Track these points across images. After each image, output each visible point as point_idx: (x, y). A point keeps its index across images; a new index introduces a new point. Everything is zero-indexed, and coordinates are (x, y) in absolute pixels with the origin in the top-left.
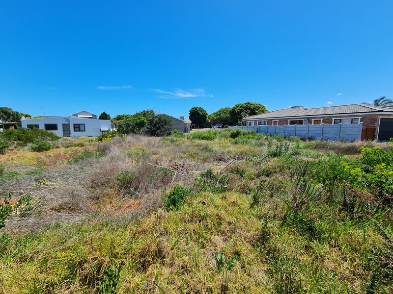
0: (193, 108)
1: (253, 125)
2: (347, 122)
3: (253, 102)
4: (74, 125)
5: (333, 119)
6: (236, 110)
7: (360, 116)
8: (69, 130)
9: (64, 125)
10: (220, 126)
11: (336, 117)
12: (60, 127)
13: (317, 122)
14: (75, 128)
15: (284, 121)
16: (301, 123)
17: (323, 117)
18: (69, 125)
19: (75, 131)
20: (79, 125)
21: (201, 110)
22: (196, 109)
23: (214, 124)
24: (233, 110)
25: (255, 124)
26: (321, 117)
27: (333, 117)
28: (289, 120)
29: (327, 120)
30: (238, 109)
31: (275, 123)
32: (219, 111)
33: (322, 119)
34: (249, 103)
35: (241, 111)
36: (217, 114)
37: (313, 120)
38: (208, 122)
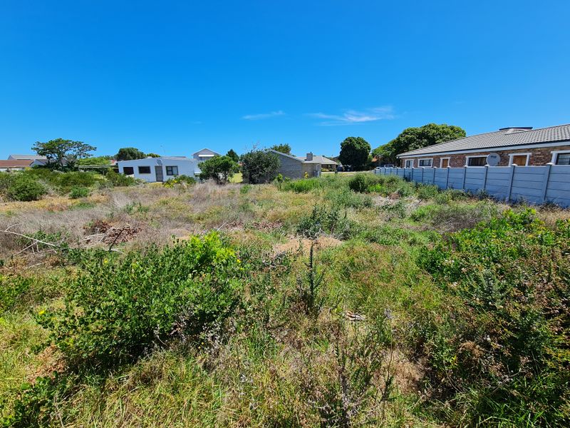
0: (347, 140)
1: (412, 165)
3: (435, 124)
4: (167, 167)
5: (554, 153)
6: (402, 139)
8: (162, 174)
9: (156, 167)
11: (561, 148)
12: (153, 170)
13: (520, 160)
14: (167, 171)
15: (459, 158)
17: (533, 149)
18: (161, 167)
19: (168, 174)
20: (172, 167)
21: (360, 141)
22: (351, 141)
23: (381, 165)
24: (398, 139)
25: (416, 164)
26: (529, 150)
27: (554, 148)
28: (467, 157)
29: (540, 155)
30: (407, 138)
33: (528, 154)
34: (429, 126)
37: (511, 155)
38: (370, 162)
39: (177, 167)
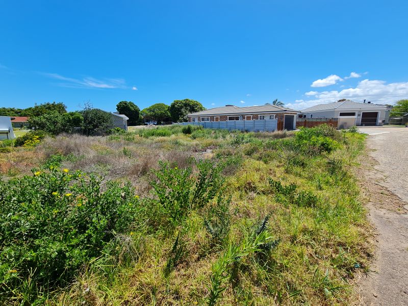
0: (121, 103)
1: (196, 121)
2: (267, 118)
3: (190, 99)
5: (259, 116)
6: (176, 106)
7: (275, 114)
10: (156, 123)
11: (261, 114)
13: (249, 118)
16: (237, 119)
17: (253, 114)
23: (148, 121)
24: (173, 106)
25: (199, 119)
26: (251, 115)
27: (259, 114)
28: (228, 117)
29: (255, 116)
31: (217, 119)
32: (153, 106)
34: (187, 100)
35: (182, 107)
36: (150, 110)
37: (246, 116)
38: (141, 119)
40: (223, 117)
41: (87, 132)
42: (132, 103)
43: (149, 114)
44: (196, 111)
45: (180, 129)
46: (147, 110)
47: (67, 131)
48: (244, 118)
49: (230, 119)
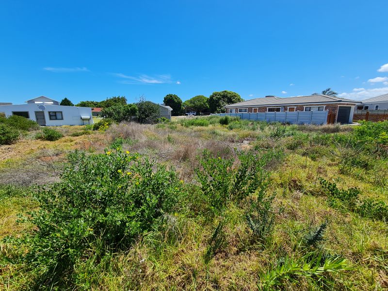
0: (168, 95)
1: (234, 112)
2: (314, 110)
3: (228, 91)
4: (49, 112)
5: (305, 107)
6: (214, 98)
7: (325, 105)
8: (44, 118)
9: (36, 112)
10: (195, 114)
11: (307, 105)
12: (32, 115)
13: (292, 110)
14: (50, 116)
15: (263, 108)
16: (278, 110)
17: (297, 105)
18: (43, 112)
19: (51, 119)
20: (55, 112)
22: (171, 96)
23: (188, 112)
24: (211, 98)
25: (236, 111)
26: (295, 106)
27: (304, 105)
28: (268, 108)
29: (300, 108)
30: (217, 98)
31: (255, 110)
32: (194, 99)
33: (295, 107)
34: (225, 92)
35: (219, 99)
36: (191, 102)
37: (288, 108)
38: (182, 110)
39: (61, 112)
40: (262, 109)
41: (141, 121)
42: (176, 96)
43: (190, 105)
44: (233, 102)
45: (218, 120)
46: (188, 101)
47: (126, 120)
48: (286, 109)
49: (270, 110)
